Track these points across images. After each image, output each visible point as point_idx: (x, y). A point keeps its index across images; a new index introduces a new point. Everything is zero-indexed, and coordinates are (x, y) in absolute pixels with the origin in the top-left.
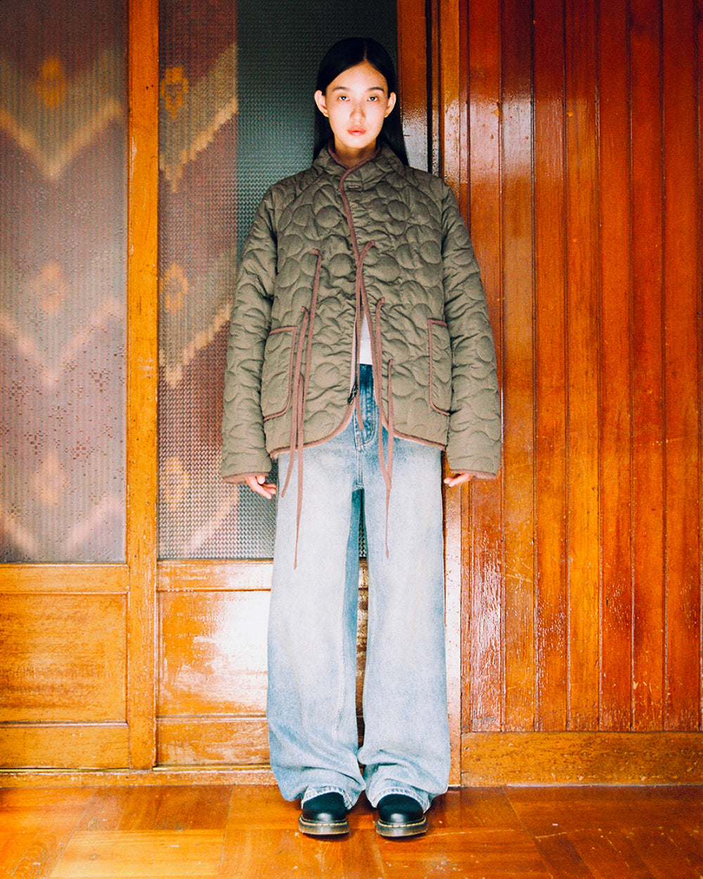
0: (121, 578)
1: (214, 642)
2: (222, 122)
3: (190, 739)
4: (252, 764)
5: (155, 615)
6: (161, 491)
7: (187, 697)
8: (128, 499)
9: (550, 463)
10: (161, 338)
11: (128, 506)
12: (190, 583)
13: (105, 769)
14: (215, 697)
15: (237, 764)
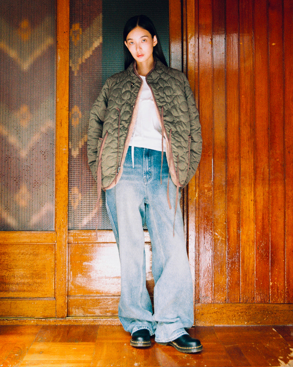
0: (53, 237)
1: (92, 264)
2: (96, 46)
3: (82, 305)
4: (107, 316)
5: (67, 253)
6: (70, 201)
7: (80, 288)
8: (56, 204)
9: (233, 189)
10: (70, 137)
11: (56, 207)
12: (82, 240)
13: (46, 318)
14: (92, 288)
15: (101, 316)
